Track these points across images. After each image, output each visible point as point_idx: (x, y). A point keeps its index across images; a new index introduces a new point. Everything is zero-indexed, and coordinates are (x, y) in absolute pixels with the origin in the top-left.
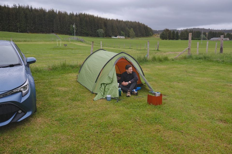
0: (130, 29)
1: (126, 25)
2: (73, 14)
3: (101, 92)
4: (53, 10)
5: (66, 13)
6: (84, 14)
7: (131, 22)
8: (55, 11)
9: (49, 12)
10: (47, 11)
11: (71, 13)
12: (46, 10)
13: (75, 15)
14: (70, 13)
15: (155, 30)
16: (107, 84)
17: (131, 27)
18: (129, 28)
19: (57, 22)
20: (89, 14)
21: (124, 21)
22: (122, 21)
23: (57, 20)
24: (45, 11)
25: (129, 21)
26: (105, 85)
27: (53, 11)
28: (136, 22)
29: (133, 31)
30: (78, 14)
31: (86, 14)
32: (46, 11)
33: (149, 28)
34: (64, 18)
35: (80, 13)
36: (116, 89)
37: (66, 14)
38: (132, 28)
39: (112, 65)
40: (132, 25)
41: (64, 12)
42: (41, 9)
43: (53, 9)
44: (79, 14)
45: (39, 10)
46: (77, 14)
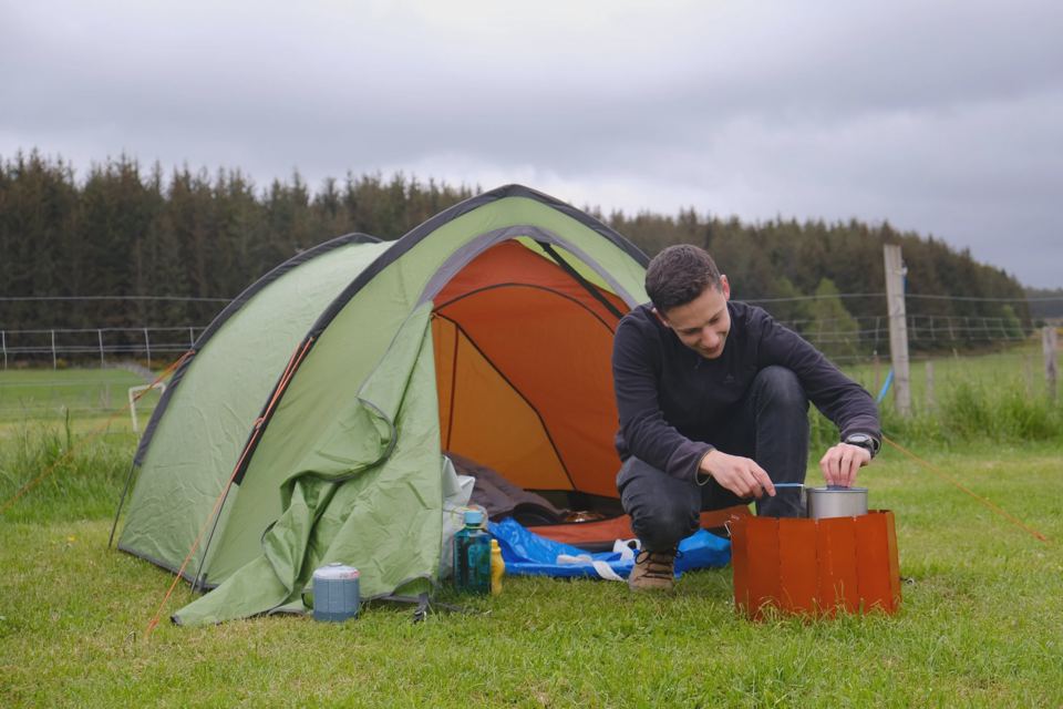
0: (810, 289)
1: (775, 257)
2: (299, 195)
3: (273, 556)
4: (125, 169)
5: (237, 185)
6: (397, 187)
7: (817, 232)
8: (145, 175)
9: (96, 183)
10: (80, 179)
11: (282, 181)
12: (71, 173)
13: (317, 200)
14: (276, 186)
15: (1046, 293)
16: (340, 482)
17: (822, 271)
18: (798, 280)
19: (158, 268)
20: (437, 183)
21: (754, 223)
22: (735, 224)
23: (158, 248)
24: (60, 177)
25: (794, 221)
26: (324, 489)
27: (129, 177)
28: (864, 228)
29: (840, 309)
30: (341, 187)
31: (408, 182)
32: (67, 180)
33: (987, 270)
34: (225, 227)
35: (358, 177)
36: (422, 511)
37: (237, 192)
38: (831, 277)
39: (406, 303)
40: (828, 250)
41: (222, 182)
42: (26, 162)
43: (130, 158)
44: (349, 188)
45: (14, 177)
46: (331, 187)
